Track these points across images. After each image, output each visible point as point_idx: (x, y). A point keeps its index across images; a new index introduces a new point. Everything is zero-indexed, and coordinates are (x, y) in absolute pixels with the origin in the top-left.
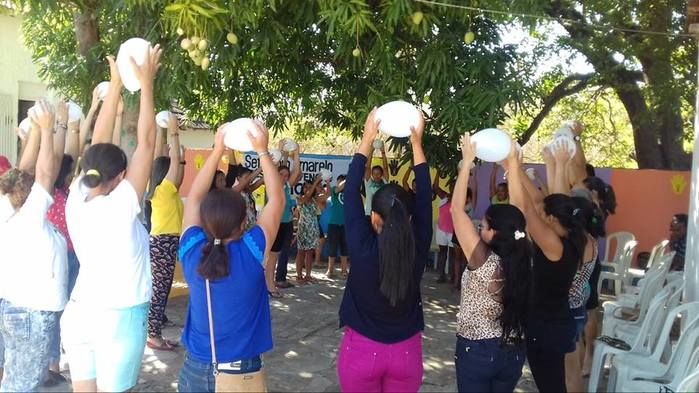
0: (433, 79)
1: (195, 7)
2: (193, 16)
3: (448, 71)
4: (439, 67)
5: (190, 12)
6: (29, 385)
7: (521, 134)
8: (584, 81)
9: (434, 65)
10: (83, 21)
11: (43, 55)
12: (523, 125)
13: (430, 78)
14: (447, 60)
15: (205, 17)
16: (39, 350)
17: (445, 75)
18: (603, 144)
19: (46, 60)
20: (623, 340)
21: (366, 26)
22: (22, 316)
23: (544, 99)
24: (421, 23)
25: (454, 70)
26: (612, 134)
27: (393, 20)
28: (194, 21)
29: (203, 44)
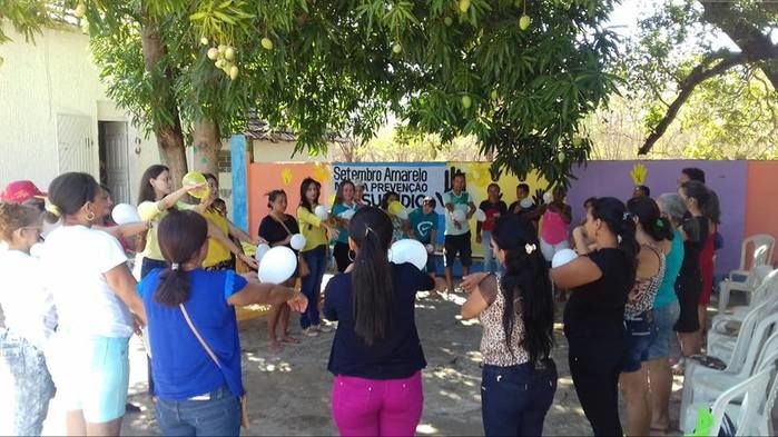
0: (497, 71)
1: (218, 14)
2: (218, 24)
3: (513, 62)
4: (501, 58)
5: (213, 20)
6: (30, 420)
7: (655, 127)
8: (728, 60)
9: (496, 57)
10: (147, 35)
11: (109, 74)
12: (656, 115)
13: (493, 70)
14: (510, 51)
15: (230, 25)
16: (36, 384)
17: (510, 66)
18: (760, 134)
19: (111, 78)
20: (720, 358)
21: (407, 18)
22: (16, 351)
23: (680, 83)
24: (469, 10)
25: (521, 60)
26: (770, 121)
27: (438, 11)
28: (219, 29)
29: (229, 52)
